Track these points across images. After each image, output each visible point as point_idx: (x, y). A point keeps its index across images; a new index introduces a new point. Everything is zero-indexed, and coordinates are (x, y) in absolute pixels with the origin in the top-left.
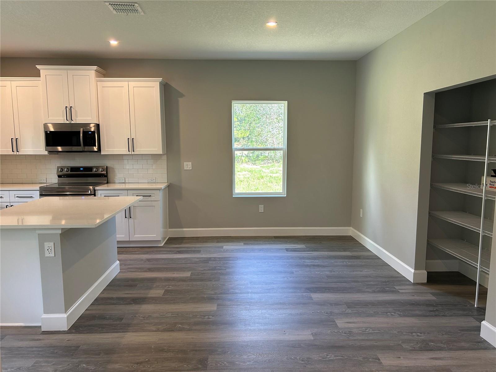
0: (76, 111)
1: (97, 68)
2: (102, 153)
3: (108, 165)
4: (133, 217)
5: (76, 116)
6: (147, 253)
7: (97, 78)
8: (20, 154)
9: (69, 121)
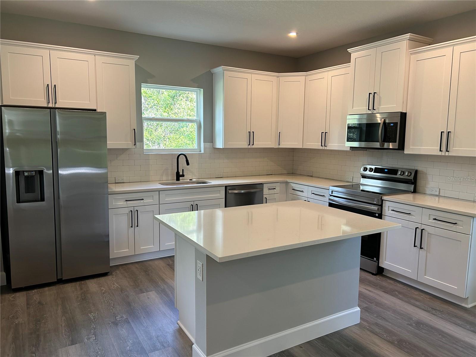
0: (380, 98)
1: (410, 35)
2: (406, 152)
3: (419, 168)
4: (426, 249)
5: (380, 105)
6: (431, 310)
7: (410, 50)
8: (327, 149)
9: (372, 111)
